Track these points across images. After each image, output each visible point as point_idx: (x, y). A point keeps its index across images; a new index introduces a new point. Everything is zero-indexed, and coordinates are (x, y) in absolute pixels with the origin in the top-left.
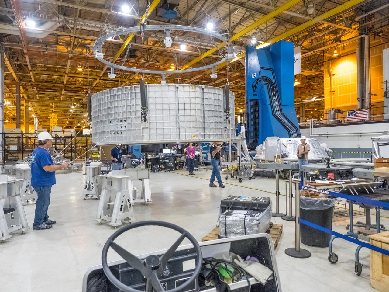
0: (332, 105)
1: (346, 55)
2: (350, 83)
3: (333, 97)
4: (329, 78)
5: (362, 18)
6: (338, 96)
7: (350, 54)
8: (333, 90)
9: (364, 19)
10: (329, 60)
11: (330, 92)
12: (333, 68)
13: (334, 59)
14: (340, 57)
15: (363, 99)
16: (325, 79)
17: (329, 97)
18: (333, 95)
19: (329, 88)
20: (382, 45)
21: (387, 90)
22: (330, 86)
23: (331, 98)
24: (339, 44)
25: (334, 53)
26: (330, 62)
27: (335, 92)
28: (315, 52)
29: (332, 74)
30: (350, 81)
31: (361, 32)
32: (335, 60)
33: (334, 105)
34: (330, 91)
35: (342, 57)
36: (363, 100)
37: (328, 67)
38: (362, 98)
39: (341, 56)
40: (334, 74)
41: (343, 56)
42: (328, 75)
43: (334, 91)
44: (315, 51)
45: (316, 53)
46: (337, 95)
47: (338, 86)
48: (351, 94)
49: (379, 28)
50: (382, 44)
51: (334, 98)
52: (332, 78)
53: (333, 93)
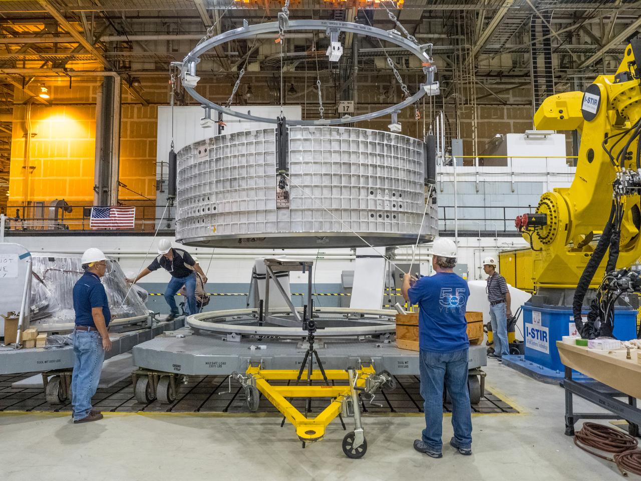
0: (26, 194)
1: (64, 104)
2: (69, 158)
3: (30, 178)
4: (24, 139)
5: (111, 42)
6: (42, 178)
7: (70, 104)
8: (31, 165)
9: (115, 45)
10: (25, 104)
11: (24, 167)
12: (34, 121)
13: (38, 104)
14: (50, 104)
15: (105, 189)
16: (13, 140)
17: (21, 178)
18: (30, 175)
19: (23, 159)
20: (129, 106)
21: (162, 178)
22: (25, 157)
23: (25, 182)
24: (61, 74)
25: (40, 92)
26: (29, 107)
27: (35, 170)
28: (4, 73)
29: (30, 132)
30: (69, 154)
31: (108, 66)
32: (39, 106)
33: (32, 194)
34: (23, 165)
35: (55, 104)
36: (106, 192)
37: (23, 117)
38: (103, 189)
39: (54, 102)
40: (35, 134)
41: (57, 104)
42: (22, 134)
43: (33, 168)
44: (7, 71)
45: (5, 75)
46: (39, 176)
47: (42, 160)
48: (68, 178)
49: (139, 70)
50: (129, 104)
51: (33, 181)
52: (32, 140)
53: (32, 170)
